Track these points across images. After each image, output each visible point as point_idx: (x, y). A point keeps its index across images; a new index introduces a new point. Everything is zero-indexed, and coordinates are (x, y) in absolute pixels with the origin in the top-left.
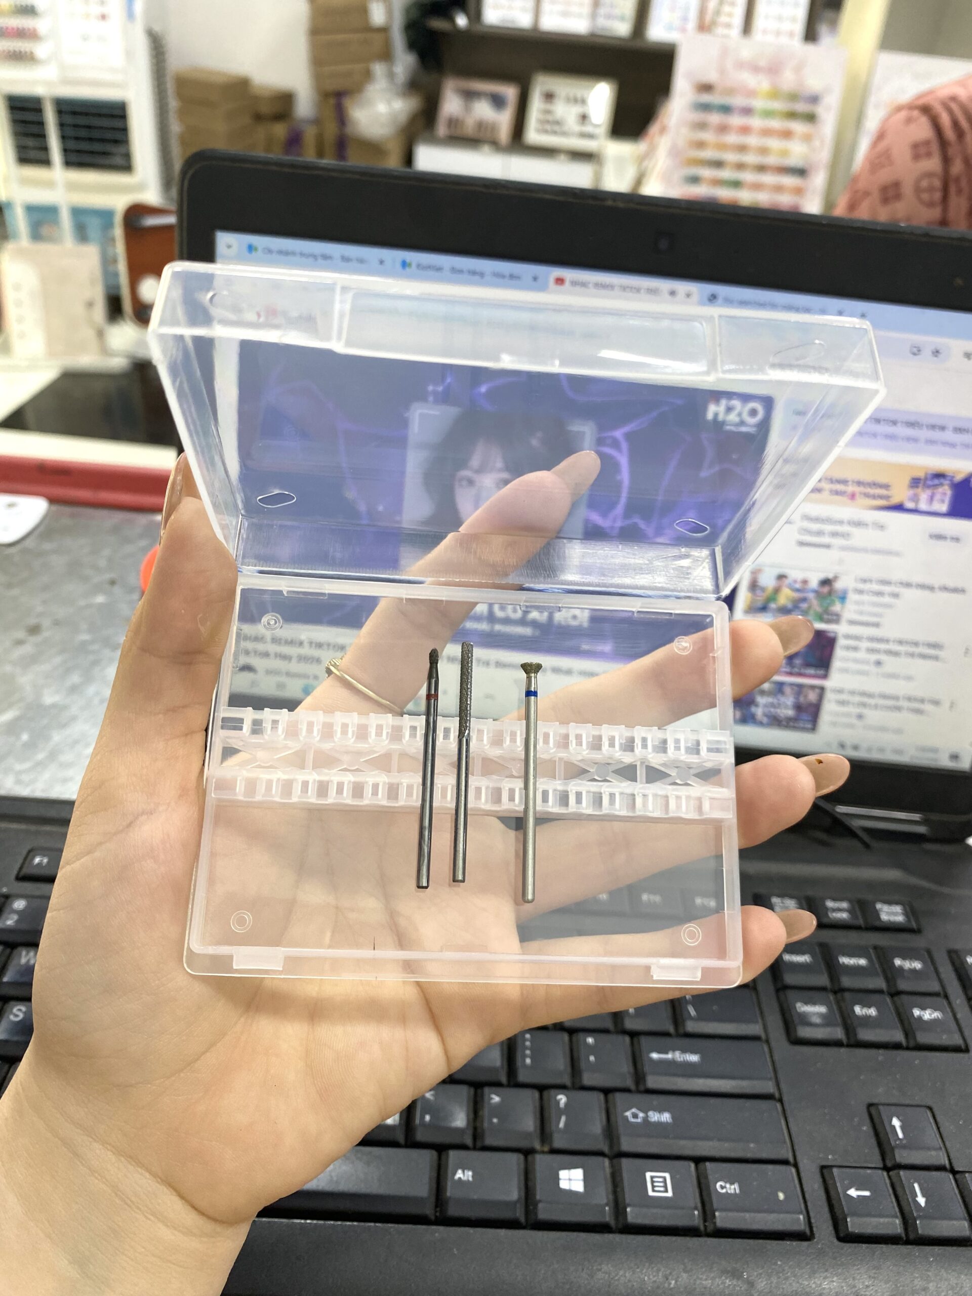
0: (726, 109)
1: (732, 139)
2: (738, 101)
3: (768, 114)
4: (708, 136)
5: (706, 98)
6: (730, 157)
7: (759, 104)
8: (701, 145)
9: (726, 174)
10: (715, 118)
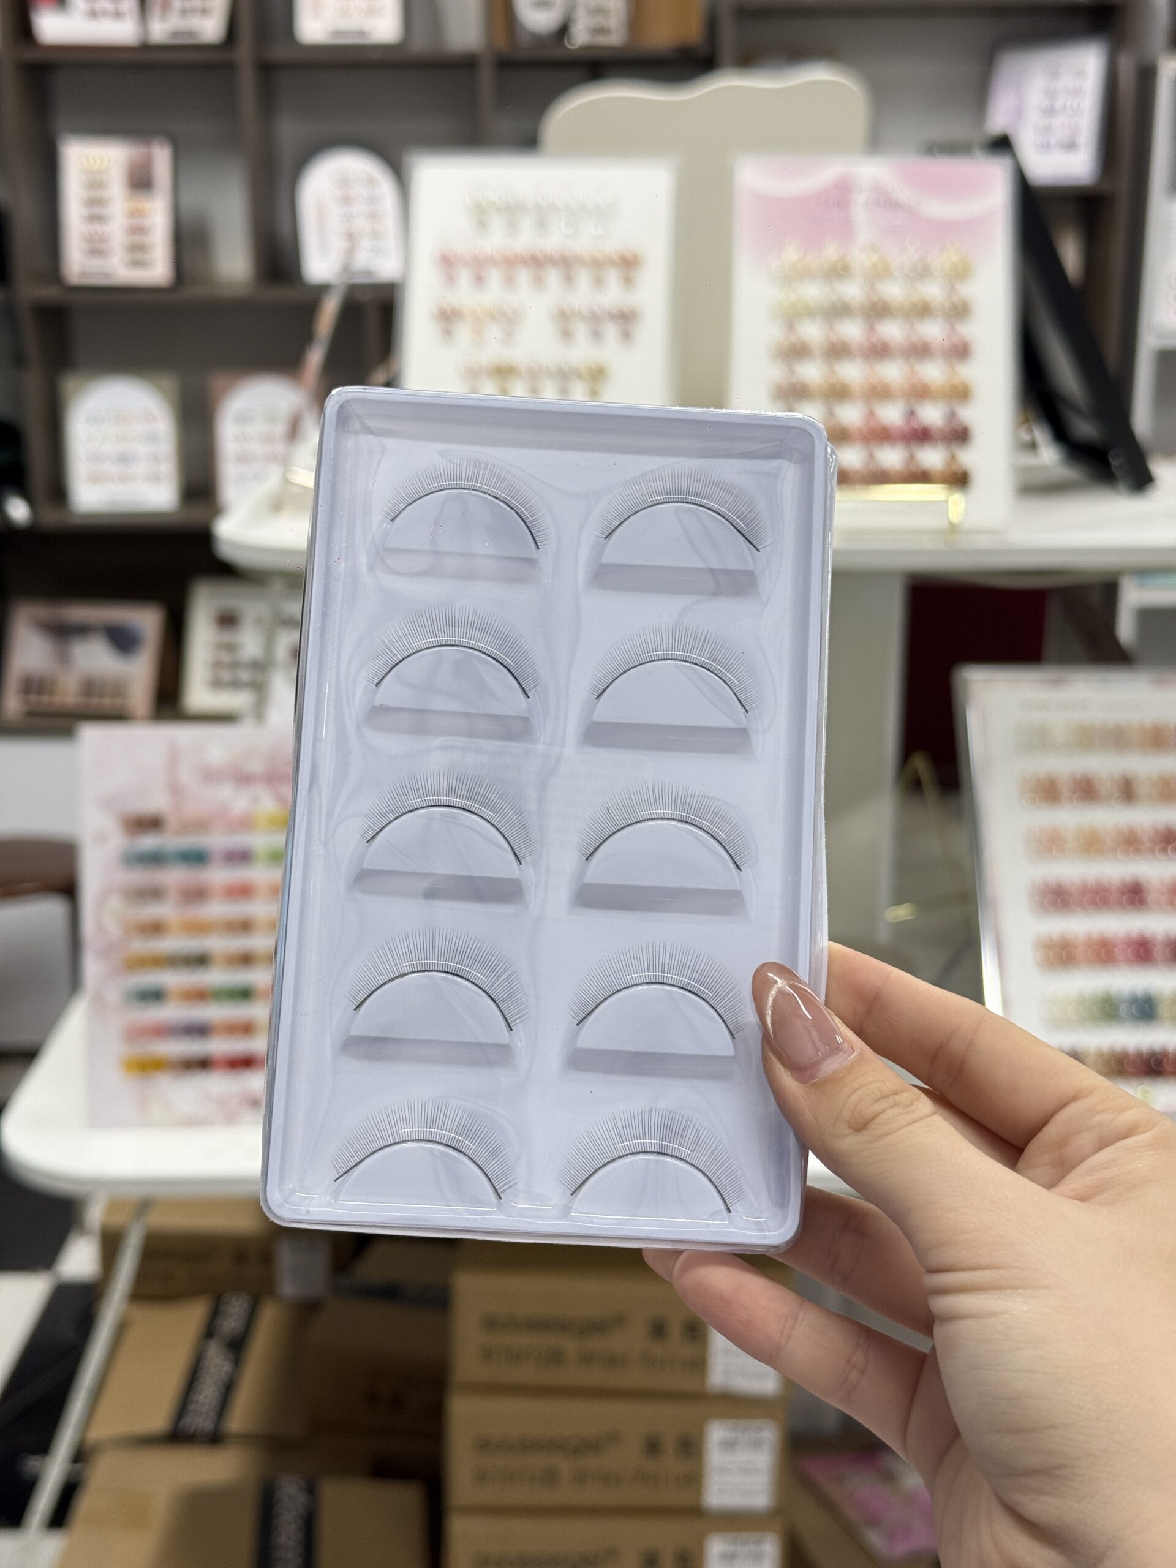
0: (197, 858)
1: (216, 909)
4: (165, 911)
5: (149, 842)
6: (220, 945)
7: (261, 841)
8: (156, 928)
9: (216, 977)
10: (174, 877)
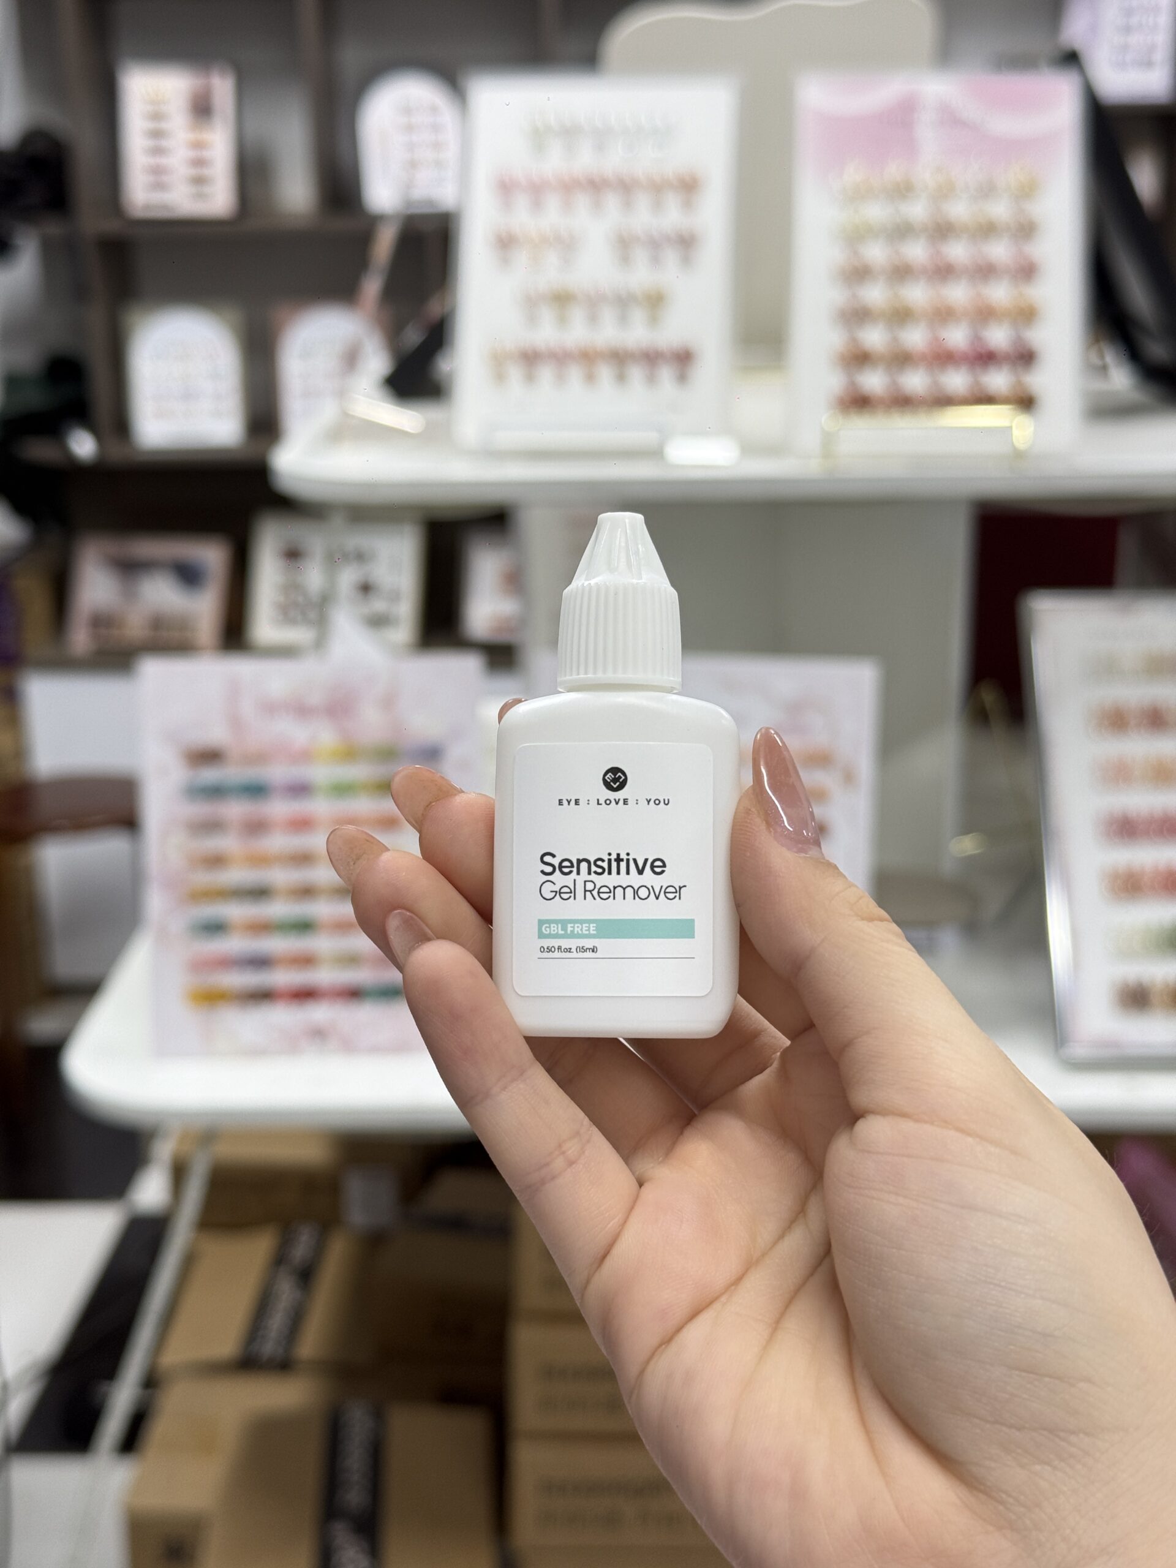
0: (256, 791)
1: (278, 842)
2: (277, 773)
3: (342, 790)
4: (228, 843)
5: (211, 775)
6: (281, 877)
7: (321, 773)
8: (216, 861)
9: (278, 909)
10: (235, 810)
